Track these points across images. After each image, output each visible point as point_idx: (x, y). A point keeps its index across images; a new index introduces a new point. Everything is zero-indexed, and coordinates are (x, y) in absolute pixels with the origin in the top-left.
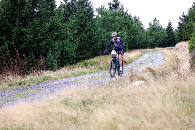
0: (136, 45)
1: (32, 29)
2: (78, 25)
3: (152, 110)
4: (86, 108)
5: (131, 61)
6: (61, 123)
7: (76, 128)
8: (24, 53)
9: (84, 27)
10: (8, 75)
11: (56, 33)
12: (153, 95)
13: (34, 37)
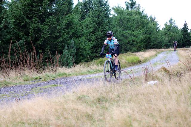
0: (151, 44)
1: (49, 25)
2: (94, 23)
3: (166, 110)
4: (101, 106)
5: (146, 60)
6: (76, 120)
7: (91, 125)
8: (40, 49)
9: (100, 25)
10: (24, 70)
11: (73, 31)
12: (168, 95)
13: (51, 34)
